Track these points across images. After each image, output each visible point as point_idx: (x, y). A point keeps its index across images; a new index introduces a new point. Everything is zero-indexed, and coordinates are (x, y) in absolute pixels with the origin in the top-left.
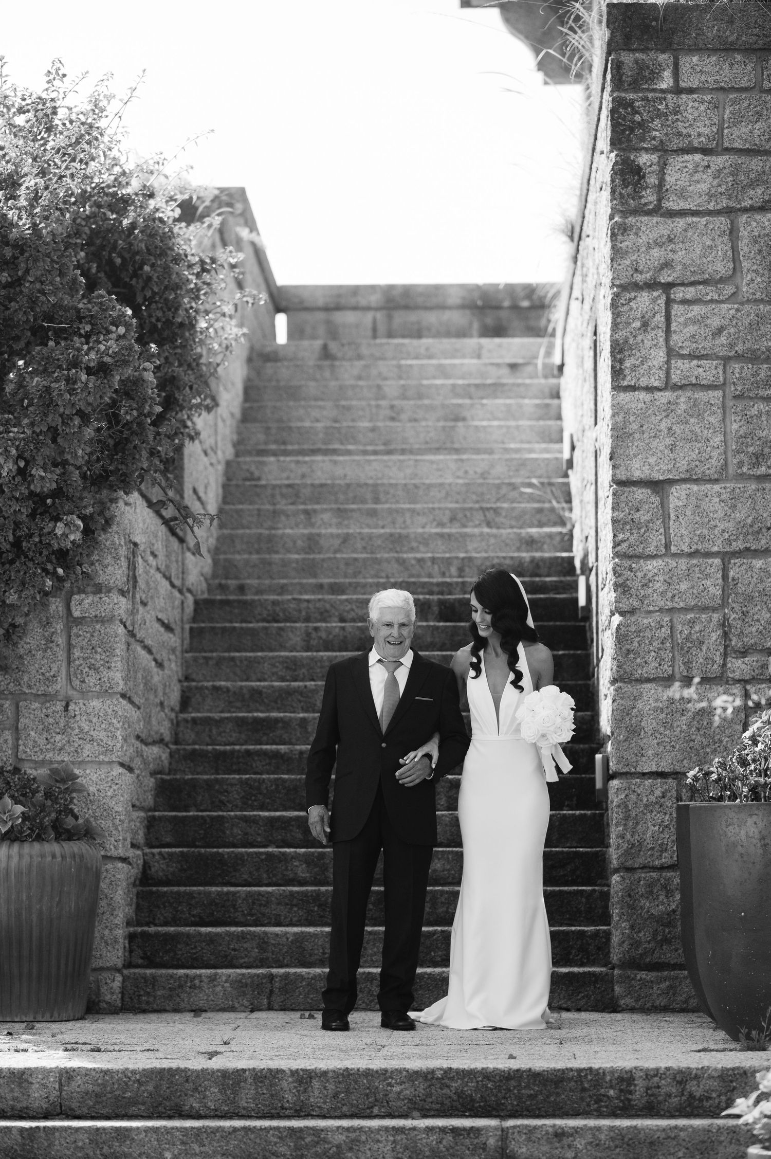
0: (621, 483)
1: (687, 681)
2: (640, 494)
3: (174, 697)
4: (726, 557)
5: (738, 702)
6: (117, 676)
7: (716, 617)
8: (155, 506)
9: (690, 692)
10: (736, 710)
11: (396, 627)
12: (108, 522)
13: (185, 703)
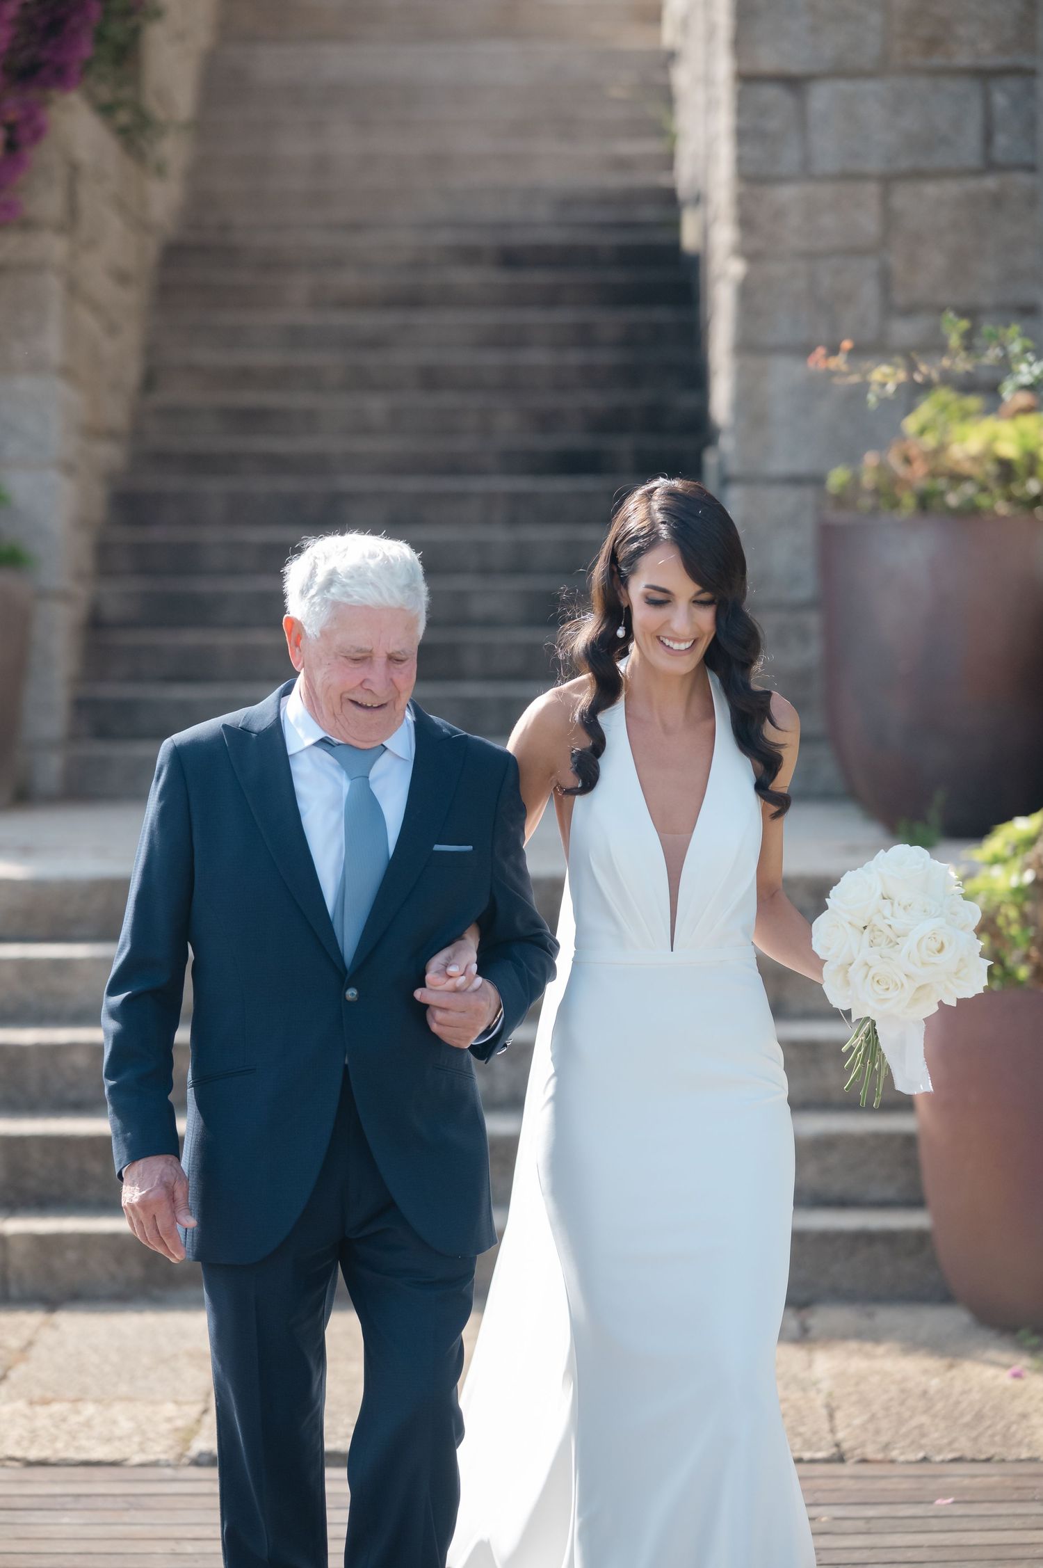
0: (746, 79)
1: (834, 350)
2: (771, 94)
3: (132, 374)
4: (888, 180)
5: (902, 376)
6: (52, 344)
7: (871, 264)
8: (106, 110)
9: (838, 362)
10: (899, 387)
11: (380, 660)
12: (38, 133)
13: (149, 382)
